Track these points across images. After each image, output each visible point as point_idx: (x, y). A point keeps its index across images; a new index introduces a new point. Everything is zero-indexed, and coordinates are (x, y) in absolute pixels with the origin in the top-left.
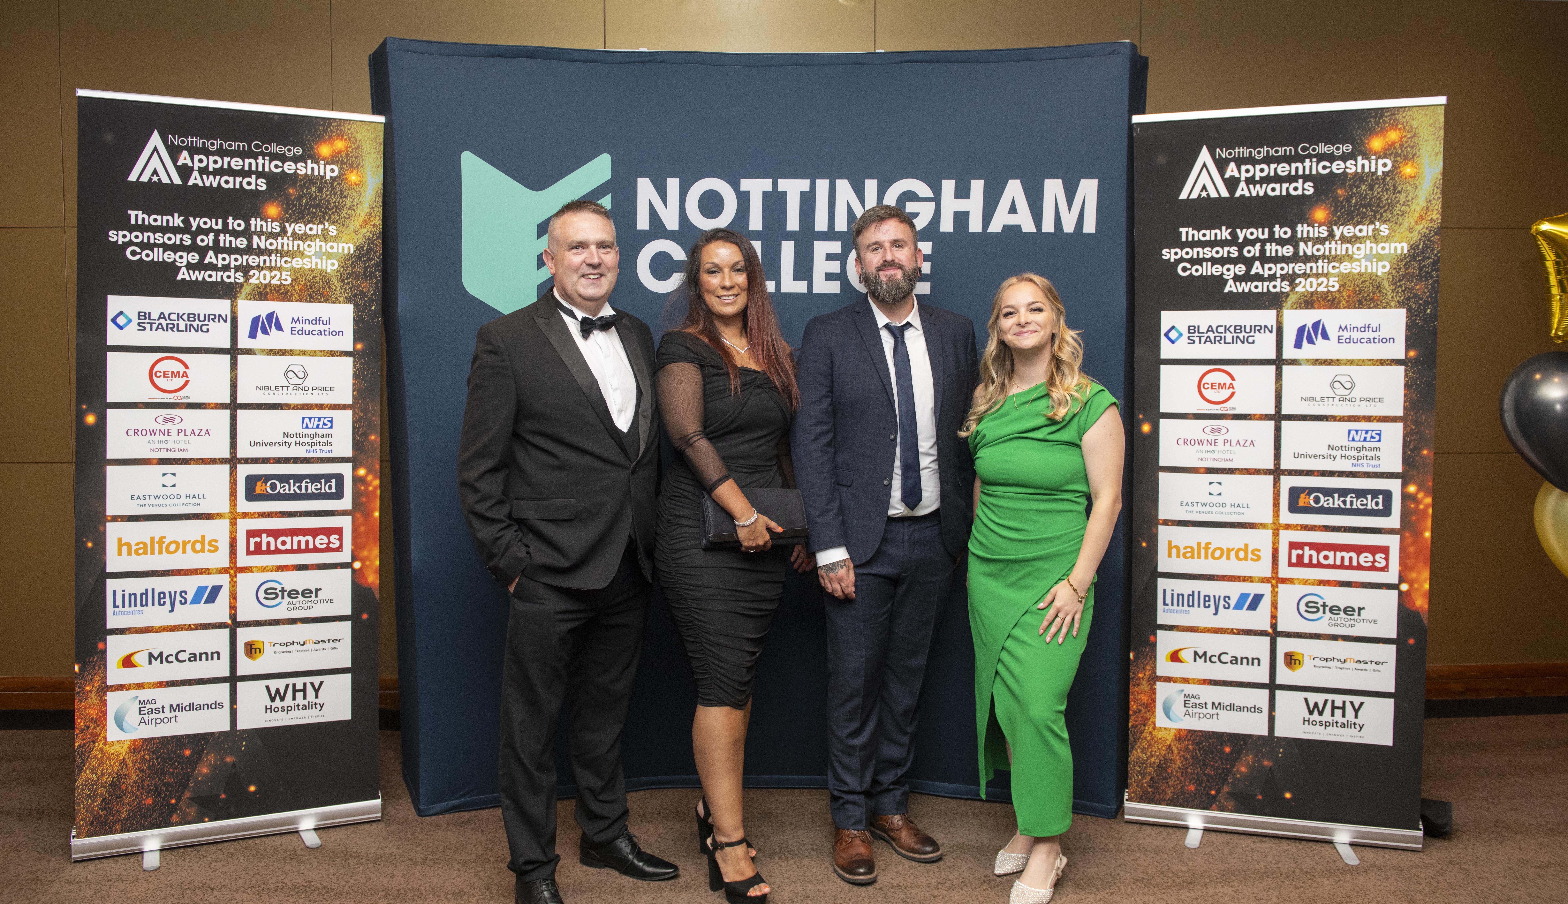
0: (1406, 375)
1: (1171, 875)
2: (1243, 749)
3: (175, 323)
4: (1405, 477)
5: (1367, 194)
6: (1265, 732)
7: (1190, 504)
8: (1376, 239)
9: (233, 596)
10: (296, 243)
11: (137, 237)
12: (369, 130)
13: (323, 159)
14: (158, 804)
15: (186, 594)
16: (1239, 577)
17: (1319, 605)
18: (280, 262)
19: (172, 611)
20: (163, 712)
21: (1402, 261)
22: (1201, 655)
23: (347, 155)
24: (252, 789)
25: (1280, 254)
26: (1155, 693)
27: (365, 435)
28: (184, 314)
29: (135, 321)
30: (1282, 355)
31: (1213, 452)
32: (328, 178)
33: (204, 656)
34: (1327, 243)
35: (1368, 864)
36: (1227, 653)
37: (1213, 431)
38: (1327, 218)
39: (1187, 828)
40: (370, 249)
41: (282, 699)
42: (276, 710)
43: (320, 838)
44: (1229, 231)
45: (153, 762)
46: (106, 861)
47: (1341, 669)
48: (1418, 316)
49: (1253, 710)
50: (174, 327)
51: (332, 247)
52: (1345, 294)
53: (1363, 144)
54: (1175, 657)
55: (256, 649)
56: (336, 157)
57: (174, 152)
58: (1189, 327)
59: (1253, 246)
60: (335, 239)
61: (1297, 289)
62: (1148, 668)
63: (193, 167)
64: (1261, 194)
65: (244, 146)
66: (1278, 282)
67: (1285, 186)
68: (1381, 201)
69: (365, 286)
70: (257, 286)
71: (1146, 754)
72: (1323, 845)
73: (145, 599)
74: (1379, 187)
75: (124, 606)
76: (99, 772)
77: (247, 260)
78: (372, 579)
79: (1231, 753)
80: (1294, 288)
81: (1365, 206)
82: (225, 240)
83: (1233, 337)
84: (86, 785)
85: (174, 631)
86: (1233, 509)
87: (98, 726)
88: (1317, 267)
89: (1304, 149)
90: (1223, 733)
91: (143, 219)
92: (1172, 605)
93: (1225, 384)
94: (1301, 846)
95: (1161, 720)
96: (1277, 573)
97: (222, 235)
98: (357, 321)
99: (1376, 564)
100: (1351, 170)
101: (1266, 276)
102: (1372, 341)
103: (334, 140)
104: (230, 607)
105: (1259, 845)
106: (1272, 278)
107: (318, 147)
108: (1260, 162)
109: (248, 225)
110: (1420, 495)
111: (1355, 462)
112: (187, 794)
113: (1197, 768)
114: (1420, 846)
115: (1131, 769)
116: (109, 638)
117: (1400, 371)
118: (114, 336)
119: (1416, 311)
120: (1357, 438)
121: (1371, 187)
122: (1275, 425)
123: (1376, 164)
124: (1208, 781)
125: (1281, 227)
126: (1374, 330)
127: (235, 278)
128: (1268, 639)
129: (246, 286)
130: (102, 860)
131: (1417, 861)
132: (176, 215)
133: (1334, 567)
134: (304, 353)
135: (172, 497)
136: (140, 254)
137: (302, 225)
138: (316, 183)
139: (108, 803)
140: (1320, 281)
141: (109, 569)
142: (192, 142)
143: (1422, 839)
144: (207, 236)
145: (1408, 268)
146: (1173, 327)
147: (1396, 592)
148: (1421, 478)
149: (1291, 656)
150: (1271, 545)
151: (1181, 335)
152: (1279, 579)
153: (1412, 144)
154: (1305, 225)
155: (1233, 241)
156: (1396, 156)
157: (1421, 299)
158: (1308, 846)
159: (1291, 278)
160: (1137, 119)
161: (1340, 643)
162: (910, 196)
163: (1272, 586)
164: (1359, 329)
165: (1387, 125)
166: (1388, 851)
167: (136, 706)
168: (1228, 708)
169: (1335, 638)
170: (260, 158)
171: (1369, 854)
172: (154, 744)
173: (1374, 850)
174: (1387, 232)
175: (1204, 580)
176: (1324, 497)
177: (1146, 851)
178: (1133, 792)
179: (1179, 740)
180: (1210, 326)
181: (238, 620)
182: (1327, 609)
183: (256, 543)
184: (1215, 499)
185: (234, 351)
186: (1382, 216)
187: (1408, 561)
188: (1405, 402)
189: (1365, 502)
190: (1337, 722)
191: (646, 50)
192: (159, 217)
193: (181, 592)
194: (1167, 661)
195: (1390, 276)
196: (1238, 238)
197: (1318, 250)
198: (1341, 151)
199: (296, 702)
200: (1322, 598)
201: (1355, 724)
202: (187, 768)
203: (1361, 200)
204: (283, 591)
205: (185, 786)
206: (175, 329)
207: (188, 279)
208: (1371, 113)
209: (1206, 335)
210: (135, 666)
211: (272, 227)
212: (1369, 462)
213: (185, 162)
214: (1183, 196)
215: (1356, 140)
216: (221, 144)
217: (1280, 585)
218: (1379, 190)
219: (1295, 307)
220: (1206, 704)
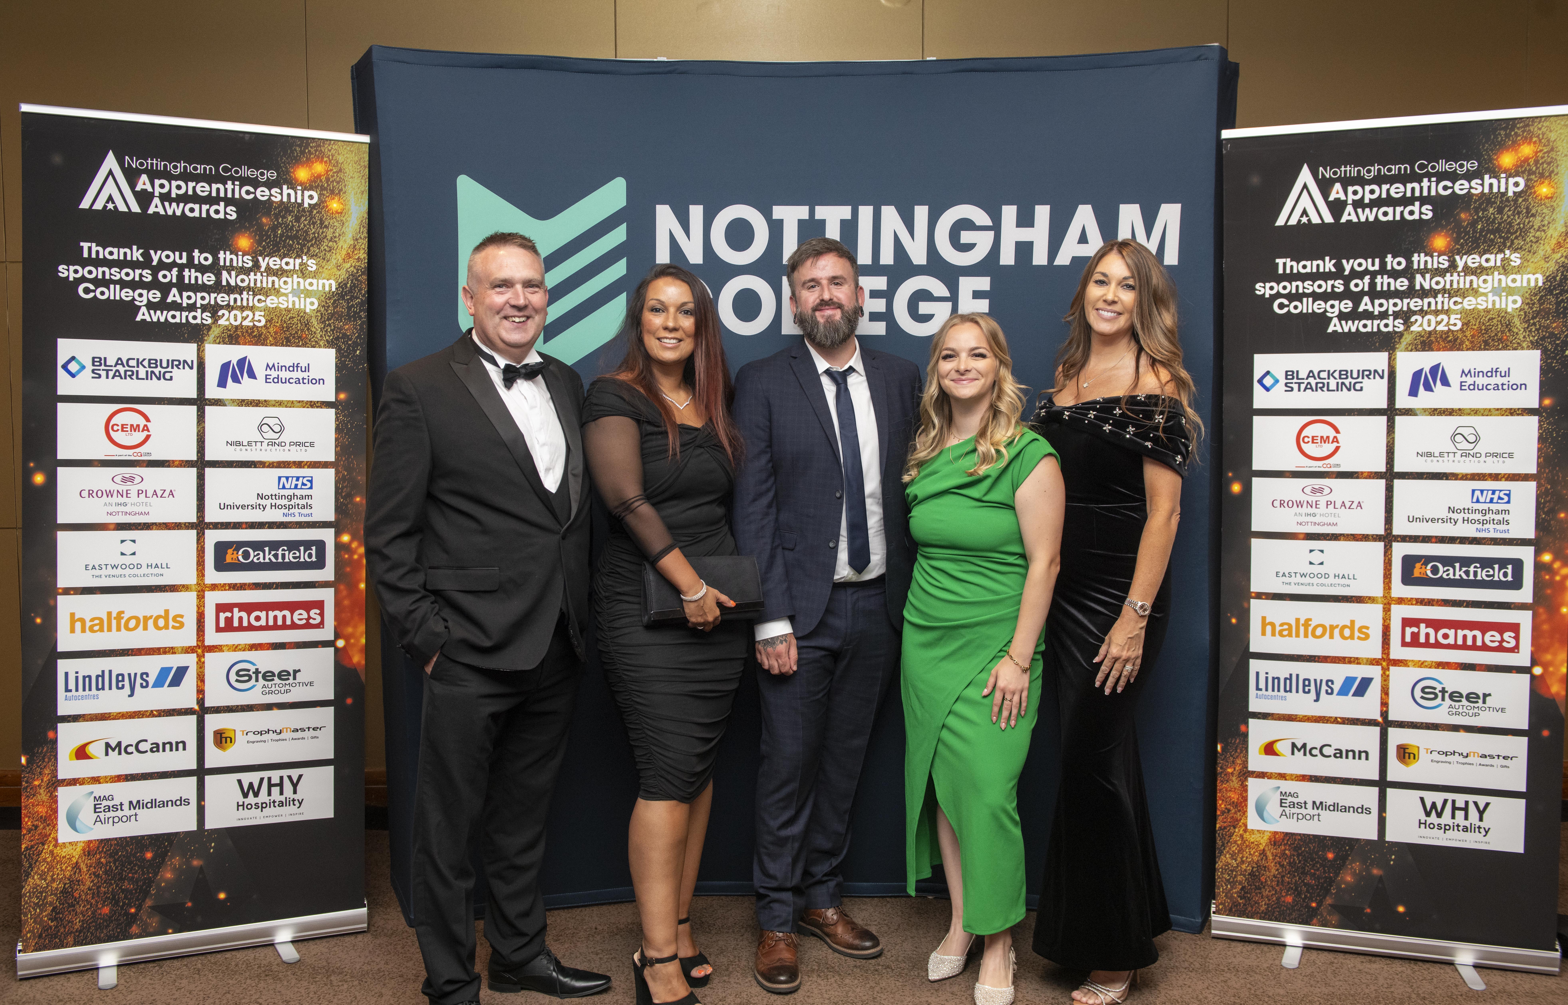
0: (1540, 427)
1: (1266, 999)
2: (1349, 855)
3: (135, 370)
4: (1538, 544)
5: (1495, 218)
6: (1374, 836)
7: (1287, 575)
8: (1505, 270)
9: (201, 678)
10: (270, 279)
11: (90, 272)
12: (352, 152)
13: (301, 184)
14: (115, 913)
15: (148, 676)
16: (1344, 658)
17: (1437, 691)
18: (253, 301)
19: (132, 695)
20: (122, 810)
21: (1536, 295)
22: (1299, 747)
23: (328, 180)
24: (222, 896)
25: (1392, 288)
26: (1246, 791)
27: (350, 496)
28: (144, 360)
29: (89, 367)
30: (1394, 404)
31: (1314, 515)
32: (306, 205)
33: (168, 746)
34: (1448, 275)
35: (1496, 989)
36: (1330, 746)
37: (1314, 491)
38: (1447, 246)
39: (1283, 945)
40: (354, 286)
41: (256, 795)
42: (249, 807)
43: (299, 952)
44: (1333, 261)
45: (110, 867)
46: (56, 978)
47: (1463, 764)
48: (1554, 358)
49: (1360, 810)
50: (133, 374)
51: (311, 284)
52: (1468, 333)
53: (1490, 160)
54: (1269, 749)
55: (226, 738)
56: (315, 182)
57: (132, 176)
58: (1287, 372)
59: (1362, 279)
60: (315, 275)
61: (1413, 328)
62: (1239, 761)
63: (153, 193)
64: (1371, 219)
65: (211, 169)
66: (1390, 321)
67: (1399, 209)
68: (1511, 226)
69: (348, 328)
70: (227, 328)
71: (1236, 860)
72: (1443, 966)
73: (100, 682)
74: (1509, 210)
75: (77, 690)
76: (49, 878)
77: (216, 298)
78: (357, 658)
79: (1335, 859)
80: (1409, 327)
81: (1493, 232)
82: (190, 276)
83: (1338, 383)
84: (34, 893)
85: (134, 718)
86: (1337, 581)
87: (48, 825)
88: (1436, 303)
89: (1422, 167)
90: (1325, 837)
91: (97, 252)
92: (1267, 690)
93: (1328, 437)
94: (1416, 968)
95: (1253, 821)
96: (1388, 654)
97: (187, 270)
98: (340, 367)
99: (1505, 644)
100: (1477, 191)
101: (1376, 313)
102: (1500, 387)
103: (313, 163)
104: (198, 691)
105: (1368, 965)
106: (1384, 315)
107: (295, 171)
108: (1370, 182)
109: (216, 259)
110: (1557, 565)
111: (1480, 526)
112: (149, 903)
113: (1294, 876)
114: (1557, 969)
115: (1219, 877)
116: (60, 726)
117: (1533, 421)
118: (65, 385)
119: (1552, 353)
120: (1482, 499)
121: (1500, 210)
122: (1386, 484)
123: (1507, 183)
124: (1308, 891)
125: (1394, 257)
126: (1503, 374)
127: (202, 319)
128: (1377, 729)
129: (214, 328)
130: (52, 978)
131: (1553, 987)
132: (135, 248)
133: (1455, 647)
134: (280, 404)
135: (132, 566)
136: (94, 291)
137: (277, 259)
138: (293, 211)
139: (59, 913)
140: (1439, 318)
141: (60, 648)
142: (152, 164)
143: (1558, 962)
144: (170, 271)
145: (1543, 303)
146: (1268, 373)
147: (1528, 676)
148: (1558, 545)
149: (1404, 749)
150: (1381, 622)
151: (1277, 381)
152: (1390, 660)
153: (1549, 160)
154: (1422, 255)
155: (1338, 273)
156: (1529, 174)
157: (1559, 339)
158: (1425, 967)
159: (1406, 316)
160: (1226, 134)
161: (1462, 735)
162: (965, 224)
163: (1383, 668)
164: (1485, 374)
165: (1519, 138)
166: (1519, 975)
167: (91, 802)
168: (1332, 808)
169: (1455, 728)
170: (230, 183)
171: (1497, 978)
172: (111, 845)
173: (1502, 973)
174: (1519, 261)
175: (1304, 661)
176: (1444, 567)
177: (1238, 971)
178: (1221, 904)
179: (1275, 844)
180: (1311, 371)
181: (206, 705)
182: (1447, 695)
183: (226, 618)
184: (1316, 569)
185: (201, 402)
186: (1512, 243)
187: (1542, 641)
188: (1539, 457)
189: (1491, 572)
190: (1458, 826)
191: (665, 59)
192: (115, 250)
193: (142, 674)
194: (1260, 753)
195: (1522, 313)
196: (1344, 270)
197: (1437, 283)
198: (1465, 168)
199: (272, 798)
200: (1440, 683)
201: (1479, 828)
202: (148, 873)
203: (1488, 225)
204: (257, 672)
205: (146, 894)
206: (134, 377)
207: (149, 319)
208: (1501, 125)
209: (1306, 382)
210: (89, 758)
211: (243, 262)
212: (1496, 526)
213: (144, 187)
214: (1280, 222)
215: (1483, 156)
216: (185, 167)
217: (1391, 668)
218: (1510, 213)
219: (1410, 348)
220: (1305, 803)
